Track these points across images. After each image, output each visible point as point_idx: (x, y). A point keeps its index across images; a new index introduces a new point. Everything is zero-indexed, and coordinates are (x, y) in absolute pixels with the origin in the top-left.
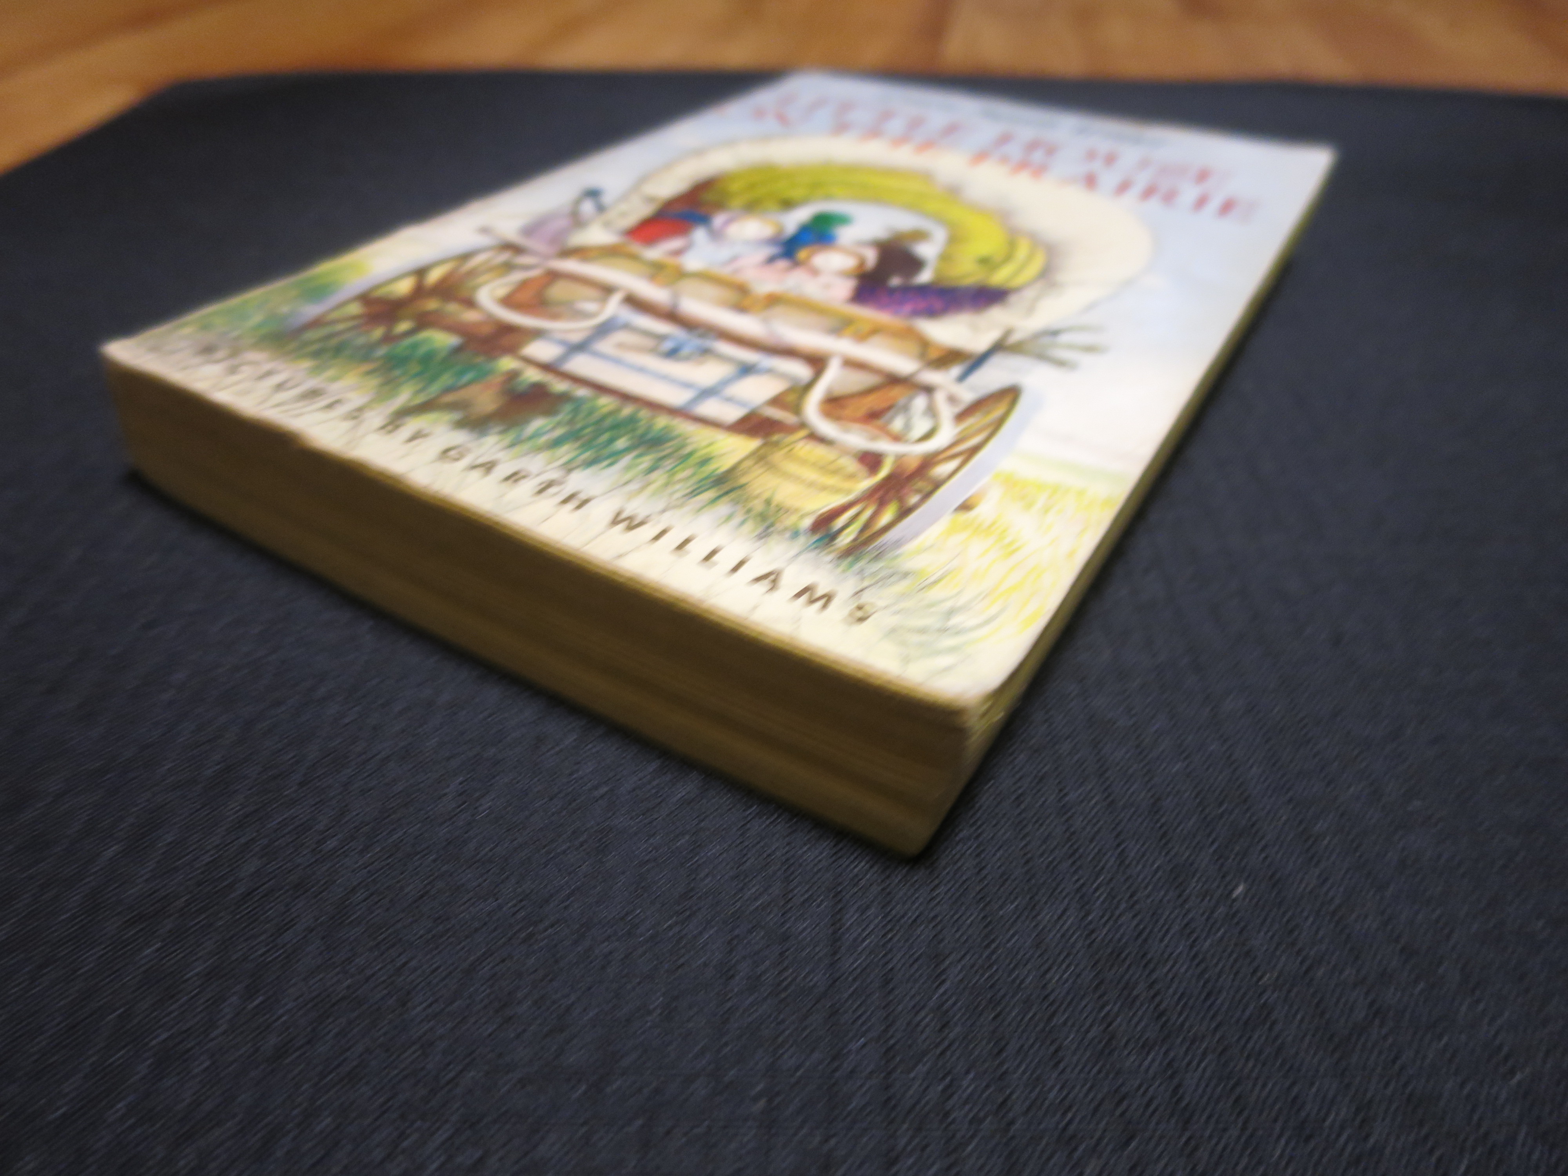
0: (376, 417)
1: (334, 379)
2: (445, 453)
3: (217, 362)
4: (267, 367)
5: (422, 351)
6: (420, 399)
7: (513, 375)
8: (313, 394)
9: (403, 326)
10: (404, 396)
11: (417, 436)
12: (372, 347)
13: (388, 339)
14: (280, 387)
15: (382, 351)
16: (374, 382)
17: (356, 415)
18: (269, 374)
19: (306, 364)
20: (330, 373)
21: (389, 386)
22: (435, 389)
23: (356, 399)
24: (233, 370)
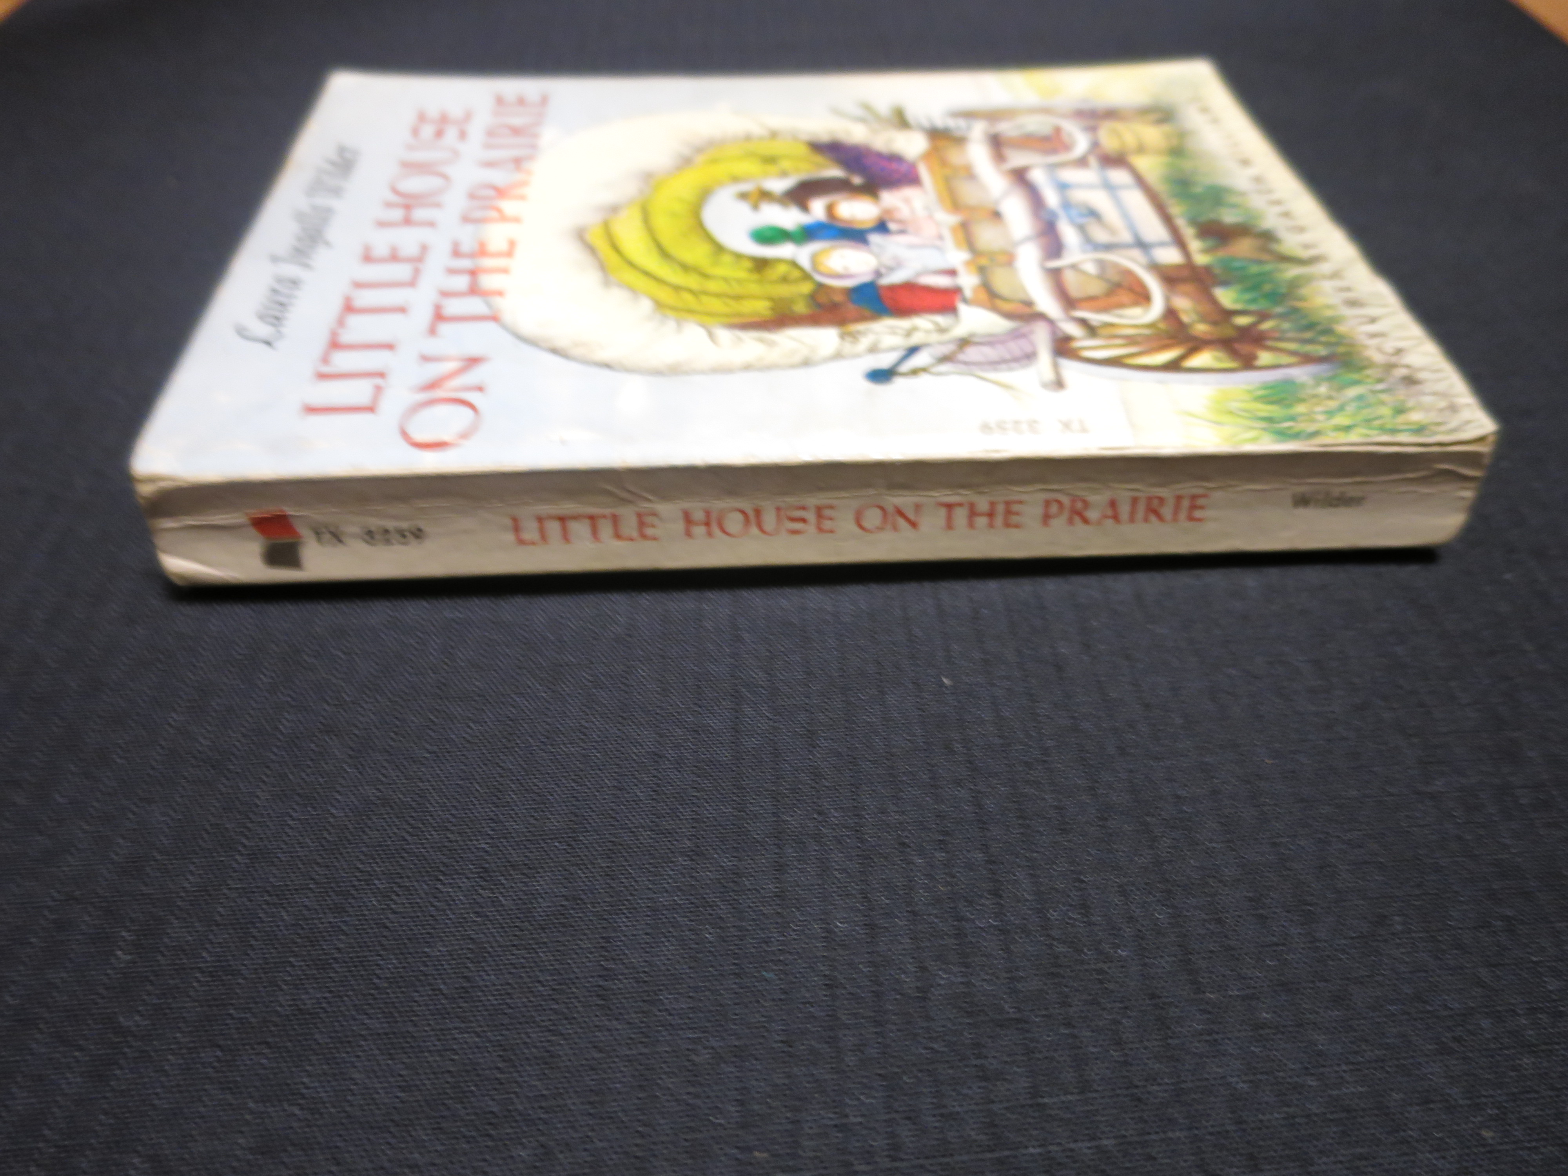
0: (1325, 268)
1: (1329, 307)
2: (1301, 230)
3: (1408, 366)
4: (1373, 342)
5: (1248, 296)
6: (1283, 266)
7: (1206, 251)
8: (1353, 303)
9: (1242, 321)
10: (1292, 272)
11: (1307, 246)
12: (1283, 316)
13: (1263, 316)
14: (1373, 320)
15: (1279, 310)
16: (1304, 291)
17: (1335, 275)
18: (1374, 336)
19: (1341, 329)
20: (1329, 313)
21: (1295, 284)
22: (1268, 268)
23: (1327, 286)
24: (1399, 352)
